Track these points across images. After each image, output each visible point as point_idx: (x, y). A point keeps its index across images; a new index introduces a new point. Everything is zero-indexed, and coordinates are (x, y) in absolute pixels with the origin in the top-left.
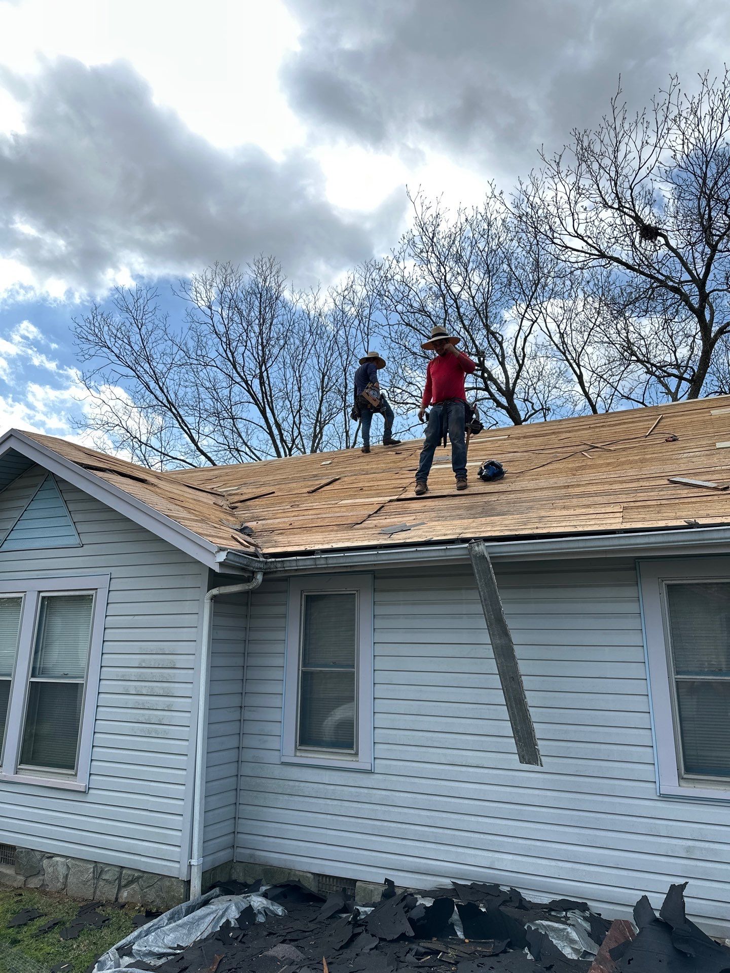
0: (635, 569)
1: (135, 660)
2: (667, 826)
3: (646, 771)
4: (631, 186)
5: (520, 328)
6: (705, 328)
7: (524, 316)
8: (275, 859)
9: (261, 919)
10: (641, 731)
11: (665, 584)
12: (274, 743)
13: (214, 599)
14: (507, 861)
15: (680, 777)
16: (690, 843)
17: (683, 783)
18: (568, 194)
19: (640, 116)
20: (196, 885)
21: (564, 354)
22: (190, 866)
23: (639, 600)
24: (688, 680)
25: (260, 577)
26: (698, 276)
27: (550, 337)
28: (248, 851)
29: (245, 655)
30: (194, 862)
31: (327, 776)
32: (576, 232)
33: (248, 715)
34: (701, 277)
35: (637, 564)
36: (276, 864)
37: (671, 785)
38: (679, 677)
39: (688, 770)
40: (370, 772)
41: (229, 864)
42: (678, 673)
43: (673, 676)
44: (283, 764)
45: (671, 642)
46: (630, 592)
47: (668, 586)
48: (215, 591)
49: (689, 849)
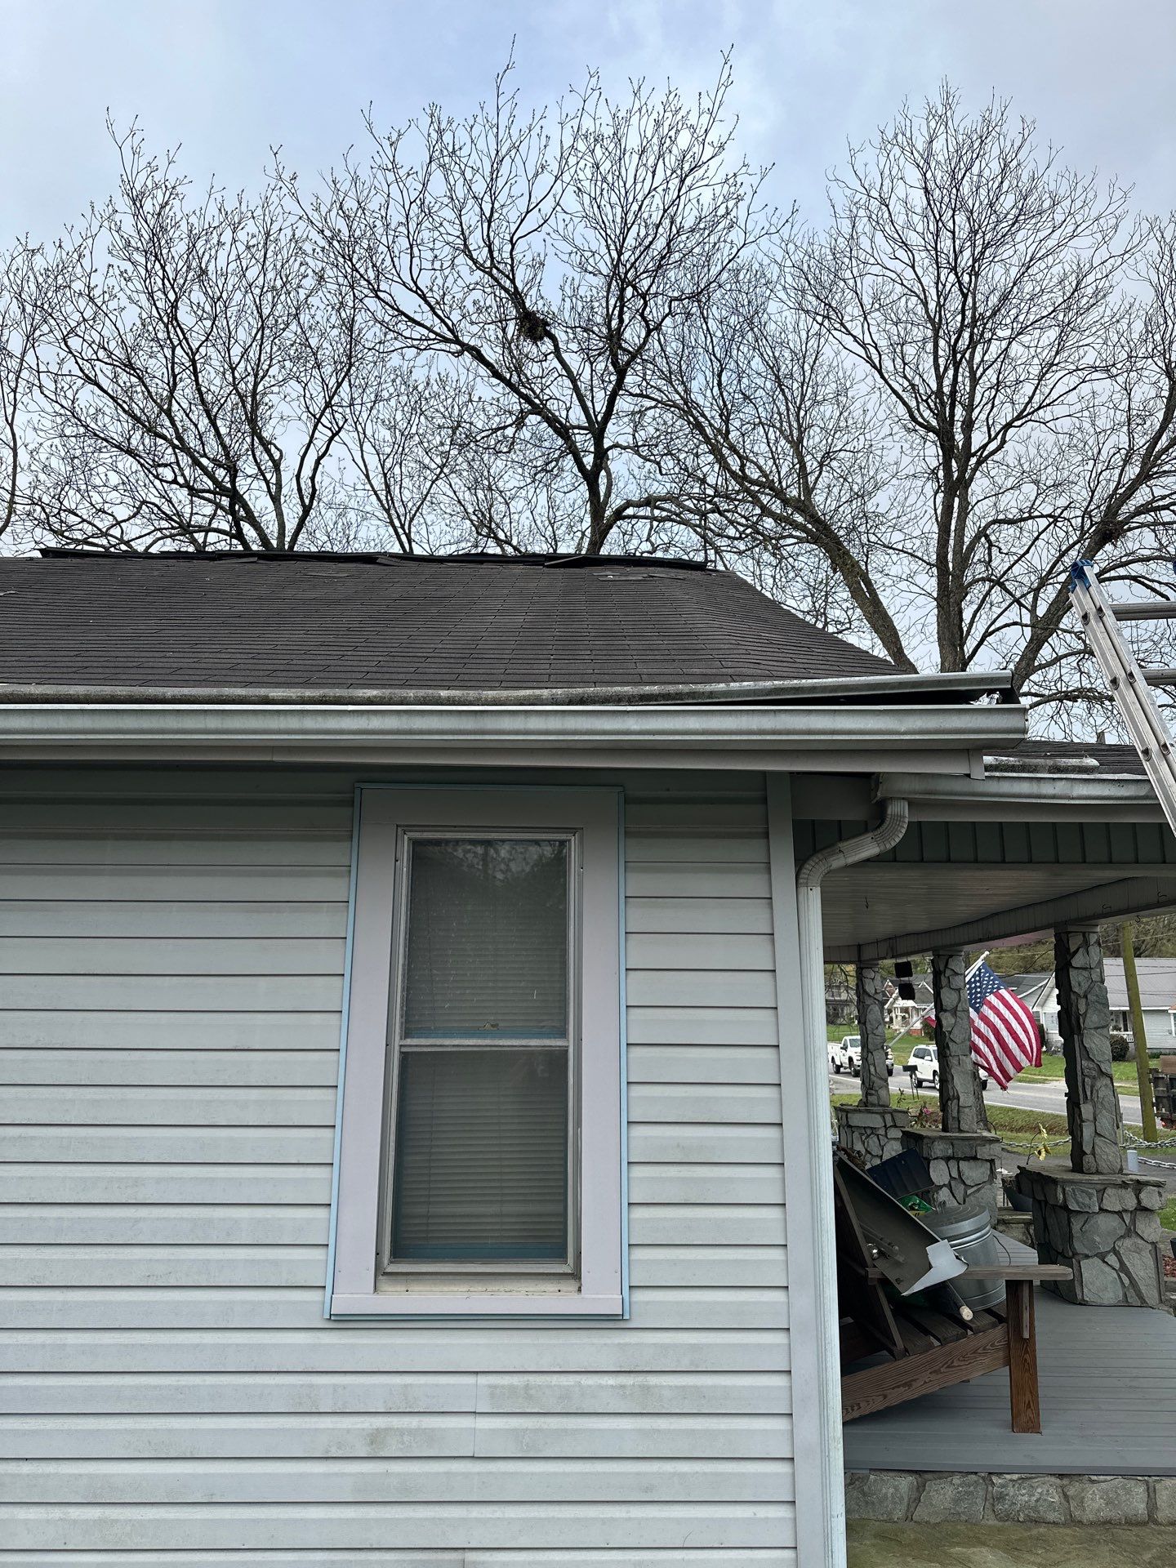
0: (352, 803)
2: (335, 1387)
3: (309, 1264)
4: (512, 238)
5: (311, 442)
6: (597, 506)
7: (319, 420)
10: (310, 1169)
11: (409, 839)
15: (380, 1272)
16: (379, 1420)
17: (385, 1285)
18: (407, 208)
19: (537, 118)
21: (388, 511)
23: (350, 871)
24: (425, 1050)
26: (596, 416)
27: (367, 476)
32: (415, 283)
34: (599, 419)
35: (357, 792)
37: (357, 1291)
38: (409, 1041)
39: (400, 1251)
42: (407, 1034)
43: (397, 1038)
45: (404, 965)
46: (332, 853)
47: (416, 843)
49: (375, 1437)
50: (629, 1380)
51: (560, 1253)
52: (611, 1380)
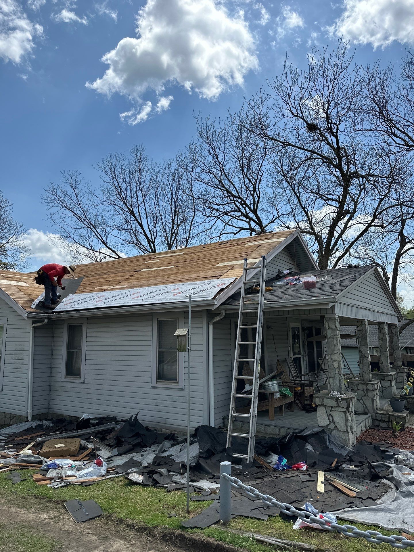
0: (152, 316)
1: (14, 348)
2: (152, 396)
3: (149, 380)
8: (59, 412)
9: (45, 427)
10: (148, 367)
12: (59, 375)
13: (33, 327)
14: (114, 409)
15: (157, 381)
16: (157, 401)
17: (158, 383)
20: (30, 418)
22: (27, 412)
24: (161, 351)
25: (46, 321)
28: (52, 410)
29: (53, 346)
30: (29, 411)
31: (73, 385)
33: (53, 366)
36: (59, 413)
37: (154, 383)
38: (159, 350)
39: (159, 378)
40: (84, 383)
41: (46, 414)
42: (159, 348)
44: (62, 381)
47: (159, 321)
48: (33, 325)
49: (156, 403)
50: (184, 398)
51: (176, 380)
52: (182, 398)
